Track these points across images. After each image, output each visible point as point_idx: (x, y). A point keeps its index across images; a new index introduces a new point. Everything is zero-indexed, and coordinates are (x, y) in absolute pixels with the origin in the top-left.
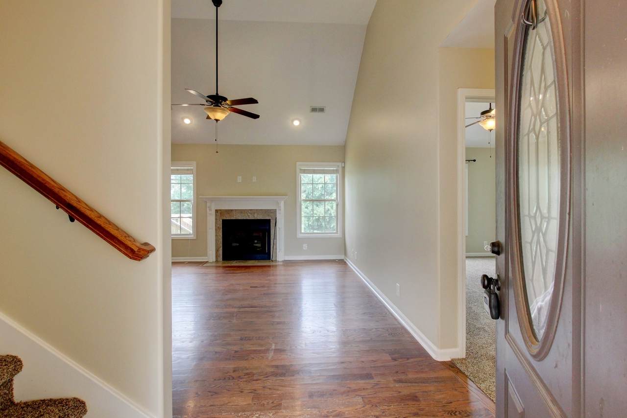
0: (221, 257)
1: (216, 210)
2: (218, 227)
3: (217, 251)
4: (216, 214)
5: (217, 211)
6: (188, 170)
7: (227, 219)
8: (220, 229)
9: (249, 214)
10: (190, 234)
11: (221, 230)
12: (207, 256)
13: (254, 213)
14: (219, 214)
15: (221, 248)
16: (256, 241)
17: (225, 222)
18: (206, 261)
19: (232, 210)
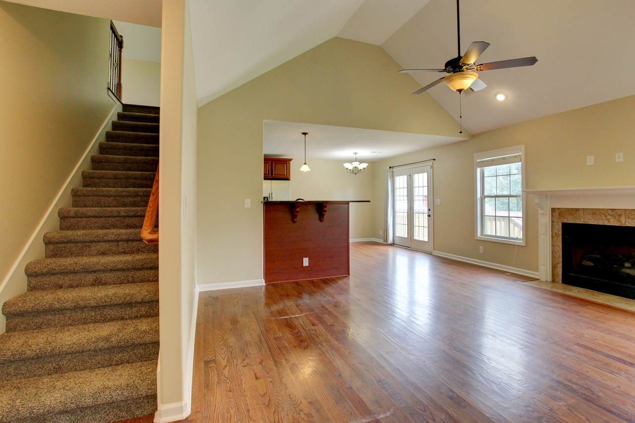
0: (561, 277)
1: (552, 208)
2: (556, 233)
3: (554, 267)
4: (552, 214)
5: (553, 210)
6: (516, 157)
7: (570, 222)
8: (558, 236)
9: (609, 217)
10: (517, 239)
11: (561, 237)
12: (538, 272)
13: (620, 215)
14: (556, 214)
15: (561, 264)
16: (627, 265)
17: (566, 227)
18: (538, 278)
19: (577, 210)
